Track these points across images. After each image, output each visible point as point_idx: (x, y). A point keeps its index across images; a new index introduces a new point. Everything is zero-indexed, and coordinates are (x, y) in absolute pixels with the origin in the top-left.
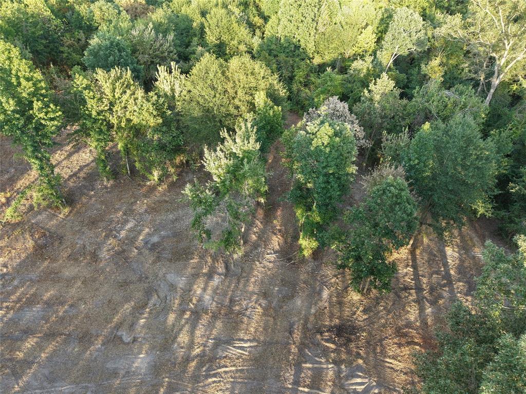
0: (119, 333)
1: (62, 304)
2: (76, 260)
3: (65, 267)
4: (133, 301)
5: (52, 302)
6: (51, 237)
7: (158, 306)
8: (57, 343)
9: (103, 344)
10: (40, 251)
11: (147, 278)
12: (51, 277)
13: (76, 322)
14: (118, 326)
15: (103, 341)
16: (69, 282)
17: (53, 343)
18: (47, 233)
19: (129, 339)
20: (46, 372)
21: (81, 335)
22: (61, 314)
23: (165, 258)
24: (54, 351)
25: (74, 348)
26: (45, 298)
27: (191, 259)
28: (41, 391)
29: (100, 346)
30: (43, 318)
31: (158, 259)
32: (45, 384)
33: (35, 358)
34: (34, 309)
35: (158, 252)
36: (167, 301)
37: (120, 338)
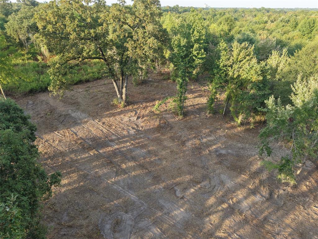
0: (176, 188)
1: (156, 155)
2: (173, 140)
3: (167, 140)
4: (193, 175)
5: (152, 152)
6: (168, 125)
7: (207, 188)
8: (143, 172)
9: (164, 188)
10: (159, 129)
11: (207, 169)
12: (158, 141)
13: (157, 168)
14: (178, 184)
15: (165, 186)
16: (165, 148)
17: (141, 171)
18: (167, 123)
19: (180, 195)
20: (130, 182)
21: (156, 175)
22: (152, 159)
23: (225, 165)
24: (139, 175)
25: (149, 180)
26: (149, 149)
27: (243, 175)
28: (122, 189)
29: (162, 187)
30: (143, 157)
31: (220, 163)
32: (126, 187)
33: (129, 172)
34: (142, 151)
35: (222, 160)
36: (215, 189)
37: (175, 191)
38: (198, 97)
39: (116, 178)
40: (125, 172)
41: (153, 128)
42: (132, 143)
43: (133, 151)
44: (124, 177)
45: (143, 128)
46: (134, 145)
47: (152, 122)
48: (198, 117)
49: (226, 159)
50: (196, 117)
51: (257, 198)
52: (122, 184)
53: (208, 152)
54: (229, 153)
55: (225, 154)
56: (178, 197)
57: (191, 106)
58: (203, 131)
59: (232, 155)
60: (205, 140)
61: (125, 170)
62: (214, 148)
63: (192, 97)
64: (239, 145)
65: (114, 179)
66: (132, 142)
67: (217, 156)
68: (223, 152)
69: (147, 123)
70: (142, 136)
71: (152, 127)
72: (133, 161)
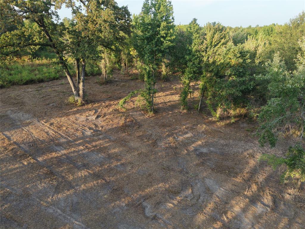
0: (145, 204)
1: (118, 160)
2: (142, 140)
3: (134, 141)
4: (168, 184)
5: (113, 156)
6: (135, 124)
7: (189, 199)
8: (97, 183)
9: (127, 205)
10: (124, 128)
11: (187, 173)
12: (122, 143)
13: (118, 176)
14: (147, 198)
15: (128, 202)
16: (130, 150)
17: (95, 182)
18: (134, 121)
19: (151, 214)
20: (75, 199)
21: (116, 188)
22: (112, 166)
23: (208, 166)
24: (92, 188)
25: (105, 195)
26: (110, 152)
27: (234, 177)
28: (61, 213)
29: (124, 205)
30: (100, 163)
31: (203, 164)
32: (68, 209)
33: (77, 185)
34: (99, 155)
35: (204, 160)
36: (200, 200)
37: (144, 209)
38: (170, 95)
39: (56, 195)
40: (70, 186)
41: (116, 128)
42: (86, 147)
43: (86, 156)
44: (68, 193)
45: (104, 128)
46: (89, 149)
47: (116, 121)
48: (171, 114)
49: (209, 159)
50: (168, 114)
51: (259, 209)
52: (63, 205)
53: (186, 151)
54: (212, 152)
55: (206, 153)
56: (147, 218)
57: (162, 103)
58: (177, 128)
59: (216, 153)
60: (181, 138)
61: (70, 183)
62: (193, 147)
63: (162, 95)
64: (222, 142)
65: (51, 197)
66: (87, 145)
67: (198, 155)
68: (204, 150)
69: (109, 122)
70: (101, 137)
71: (115, 126)
72: (85, 169)
